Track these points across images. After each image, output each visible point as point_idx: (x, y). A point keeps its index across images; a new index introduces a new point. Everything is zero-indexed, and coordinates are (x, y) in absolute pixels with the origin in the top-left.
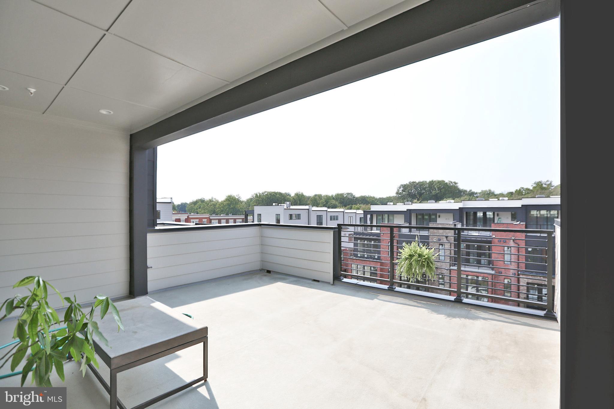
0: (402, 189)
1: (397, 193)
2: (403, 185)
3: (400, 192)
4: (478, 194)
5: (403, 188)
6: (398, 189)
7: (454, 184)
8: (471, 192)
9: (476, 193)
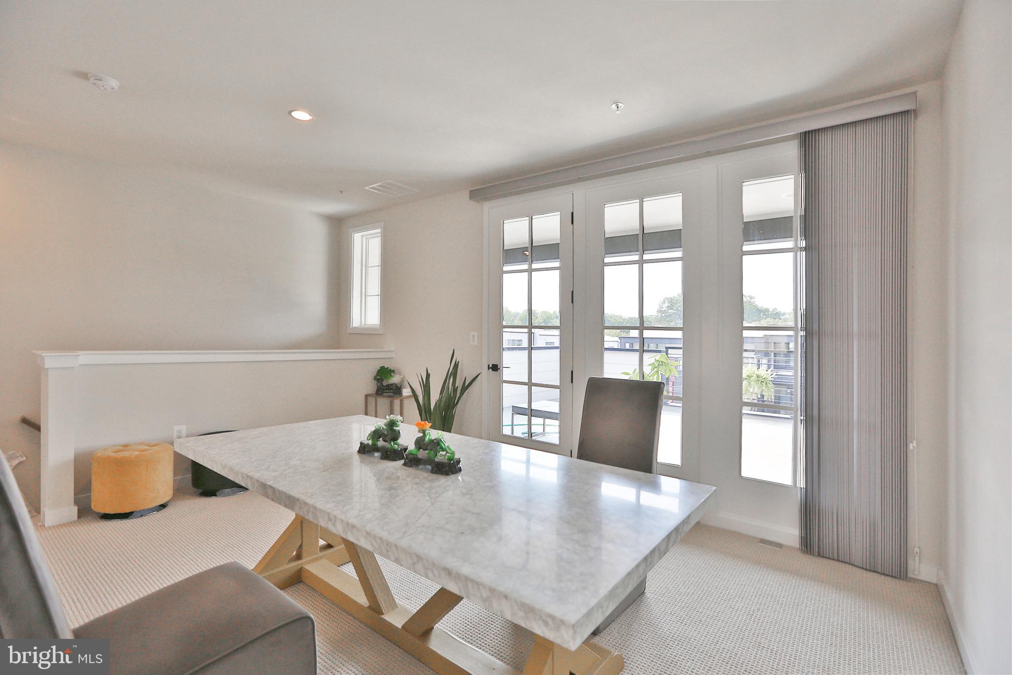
0: (667, 304)
1: (660, 311)
2: (669, 298)
3: (664, 309)
4: (787, 315)
5: (669, 303)
6: (661, 304)
7: (748, 298)
8: (777, 311)
9: (784, 314)
